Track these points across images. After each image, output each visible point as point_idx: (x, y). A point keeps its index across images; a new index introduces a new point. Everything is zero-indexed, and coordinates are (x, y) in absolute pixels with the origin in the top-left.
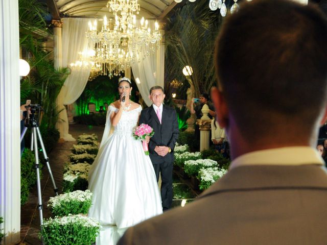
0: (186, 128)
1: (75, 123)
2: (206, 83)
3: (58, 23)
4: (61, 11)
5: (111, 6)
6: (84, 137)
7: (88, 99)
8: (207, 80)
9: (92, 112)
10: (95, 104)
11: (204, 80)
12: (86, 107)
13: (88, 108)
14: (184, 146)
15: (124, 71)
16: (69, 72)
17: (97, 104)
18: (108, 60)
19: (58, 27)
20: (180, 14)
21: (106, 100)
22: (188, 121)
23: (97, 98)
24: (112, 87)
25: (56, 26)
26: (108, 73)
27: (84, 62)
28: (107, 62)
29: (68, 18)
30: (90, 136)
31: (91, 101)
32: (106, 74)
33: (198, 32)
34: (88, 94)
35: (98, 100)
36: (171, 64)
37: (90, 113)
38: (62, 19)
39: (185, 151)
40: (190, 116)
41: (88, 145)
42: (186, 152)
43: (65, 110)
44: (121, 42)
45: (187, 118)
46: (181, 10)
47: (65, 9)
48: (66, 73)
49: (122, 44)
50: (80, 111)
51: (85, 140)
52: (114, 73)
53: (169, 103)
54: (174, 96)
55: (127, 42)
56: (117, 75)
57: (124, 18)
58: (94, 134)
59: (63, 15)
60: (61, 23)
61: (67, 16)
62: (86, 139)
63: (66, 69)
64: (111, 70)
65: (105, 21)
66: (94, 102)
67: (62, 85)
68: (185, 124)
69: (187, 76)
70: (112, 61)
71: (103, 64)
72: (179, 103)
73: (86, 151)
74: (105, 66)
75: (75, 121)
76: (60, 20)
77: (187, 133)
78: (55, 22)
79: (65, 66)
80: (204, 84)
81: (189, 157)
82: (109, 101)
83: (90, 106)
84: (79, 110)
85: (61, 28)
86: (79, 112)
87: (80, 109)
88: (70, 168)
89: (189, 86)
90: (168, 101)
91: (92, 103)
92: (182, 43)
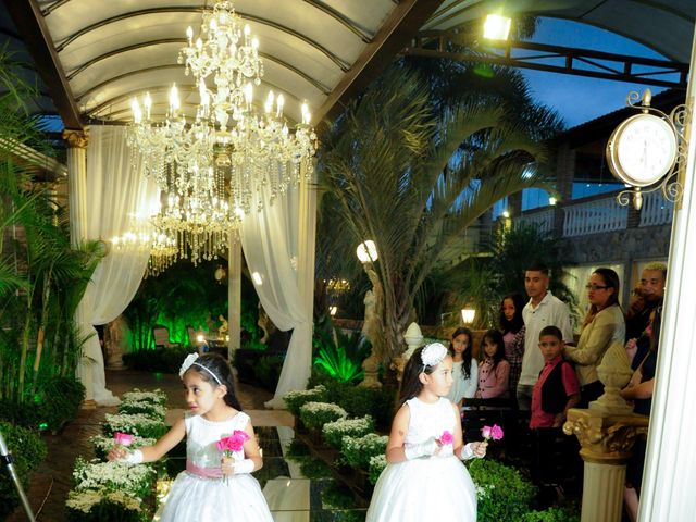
0: (362, 380)
1: (126, 368)
2: (408, 280)
3: (78, 137)
4: (82, 109)
5: (188, 61)
6: (136, 397)
7: (153, 318)
8: (412, 271)
9: (163, 346)
10: (168, 329)
11: (405, 273)
12: (150, 334)
13: (153, 337)
14: (364, 420)
15: (227, 250)
16: (104, 250)
17: (171, 329)
18: (192, 225)
19: (78, 146)
20: (355, 112)
21: (189, 320)
22: (368, 363)
23: (171, 316)
24: (203, 291)
25: (73, 145)
26: (189, 252)
27: (140, 234)
28: (189, 229)
29: (101, 127)
30: (149, 395)
31: (159, 322)
32: (186, 257)
33: (394, 159)
34: (153, 307)
35: (173, 320)
36: (328, 239)
37: (156, 346)
38: (86, 128)
39: (366, 432)
40: (370, 353)
41: (140, 415)
42: (370, 434)
43: (96, 337)
44: (215, 157)
45: (364, 358)
46: (358, 104)
47: (91, 105)
48: (98, 252)
49: (218, 161)
50: (137, 343)
51: (135, 404)
52: (203, 254)
53: (323, 324)
54: (334, 311)
55: (230, 158)
56: (210, 258)
57: (223, 93)
58: (158, 390)
59: (89, 118)
60: (84, 137)
61: (97, 122)
62: (139, 401)
63: (96, 243)
64: (196, 247)
65: (174, 97)
66: (164, 324)
67: (88, 280)
68: (360, 370)
69: (368, 264)
70: (199, 226)
71: (179, 233)
72: (344, 326)
73: (134, 430)
74: (184, 238)
75: (125, 364)
76: (81, 130)
77: (364, 390)
78: (70, 135)
79: (95, 238)
80: (404, 279)
81: (377, 445)
82: (197, 323)
83: (156, 331)
84: (134, 341)
85: (84, 151)
86: (134, 345)
87: (137, 338)
88: (87, 473)
89: (370, 287)
90: (321, 320)
91: (162, 327)
92: (358, 184)
